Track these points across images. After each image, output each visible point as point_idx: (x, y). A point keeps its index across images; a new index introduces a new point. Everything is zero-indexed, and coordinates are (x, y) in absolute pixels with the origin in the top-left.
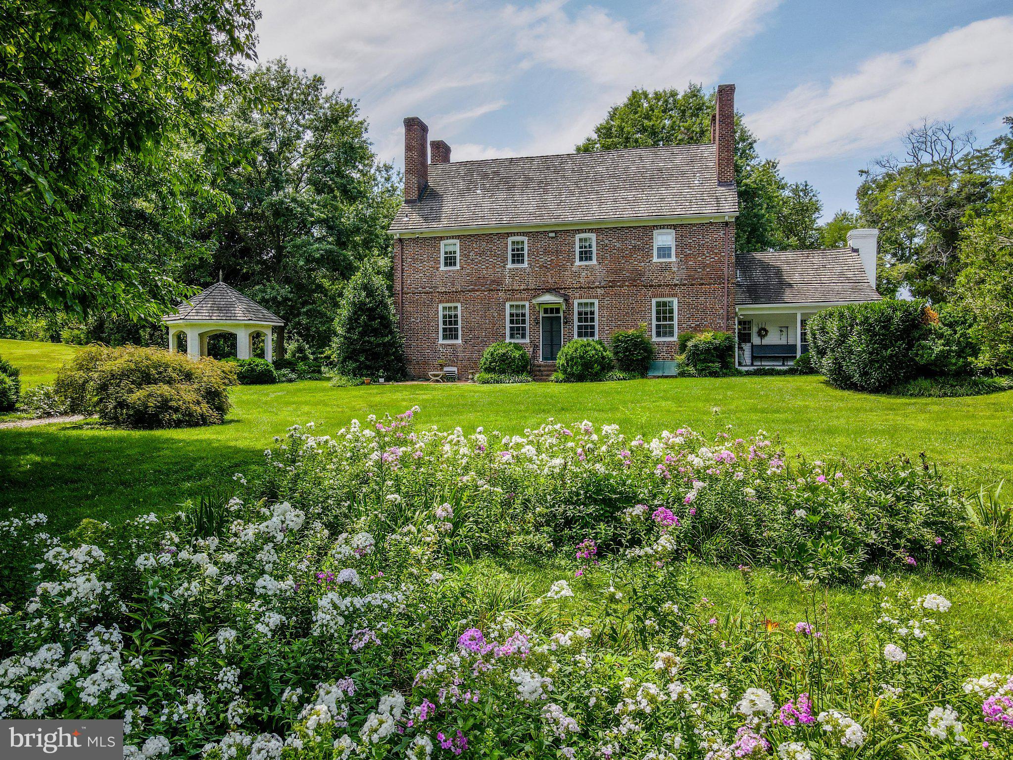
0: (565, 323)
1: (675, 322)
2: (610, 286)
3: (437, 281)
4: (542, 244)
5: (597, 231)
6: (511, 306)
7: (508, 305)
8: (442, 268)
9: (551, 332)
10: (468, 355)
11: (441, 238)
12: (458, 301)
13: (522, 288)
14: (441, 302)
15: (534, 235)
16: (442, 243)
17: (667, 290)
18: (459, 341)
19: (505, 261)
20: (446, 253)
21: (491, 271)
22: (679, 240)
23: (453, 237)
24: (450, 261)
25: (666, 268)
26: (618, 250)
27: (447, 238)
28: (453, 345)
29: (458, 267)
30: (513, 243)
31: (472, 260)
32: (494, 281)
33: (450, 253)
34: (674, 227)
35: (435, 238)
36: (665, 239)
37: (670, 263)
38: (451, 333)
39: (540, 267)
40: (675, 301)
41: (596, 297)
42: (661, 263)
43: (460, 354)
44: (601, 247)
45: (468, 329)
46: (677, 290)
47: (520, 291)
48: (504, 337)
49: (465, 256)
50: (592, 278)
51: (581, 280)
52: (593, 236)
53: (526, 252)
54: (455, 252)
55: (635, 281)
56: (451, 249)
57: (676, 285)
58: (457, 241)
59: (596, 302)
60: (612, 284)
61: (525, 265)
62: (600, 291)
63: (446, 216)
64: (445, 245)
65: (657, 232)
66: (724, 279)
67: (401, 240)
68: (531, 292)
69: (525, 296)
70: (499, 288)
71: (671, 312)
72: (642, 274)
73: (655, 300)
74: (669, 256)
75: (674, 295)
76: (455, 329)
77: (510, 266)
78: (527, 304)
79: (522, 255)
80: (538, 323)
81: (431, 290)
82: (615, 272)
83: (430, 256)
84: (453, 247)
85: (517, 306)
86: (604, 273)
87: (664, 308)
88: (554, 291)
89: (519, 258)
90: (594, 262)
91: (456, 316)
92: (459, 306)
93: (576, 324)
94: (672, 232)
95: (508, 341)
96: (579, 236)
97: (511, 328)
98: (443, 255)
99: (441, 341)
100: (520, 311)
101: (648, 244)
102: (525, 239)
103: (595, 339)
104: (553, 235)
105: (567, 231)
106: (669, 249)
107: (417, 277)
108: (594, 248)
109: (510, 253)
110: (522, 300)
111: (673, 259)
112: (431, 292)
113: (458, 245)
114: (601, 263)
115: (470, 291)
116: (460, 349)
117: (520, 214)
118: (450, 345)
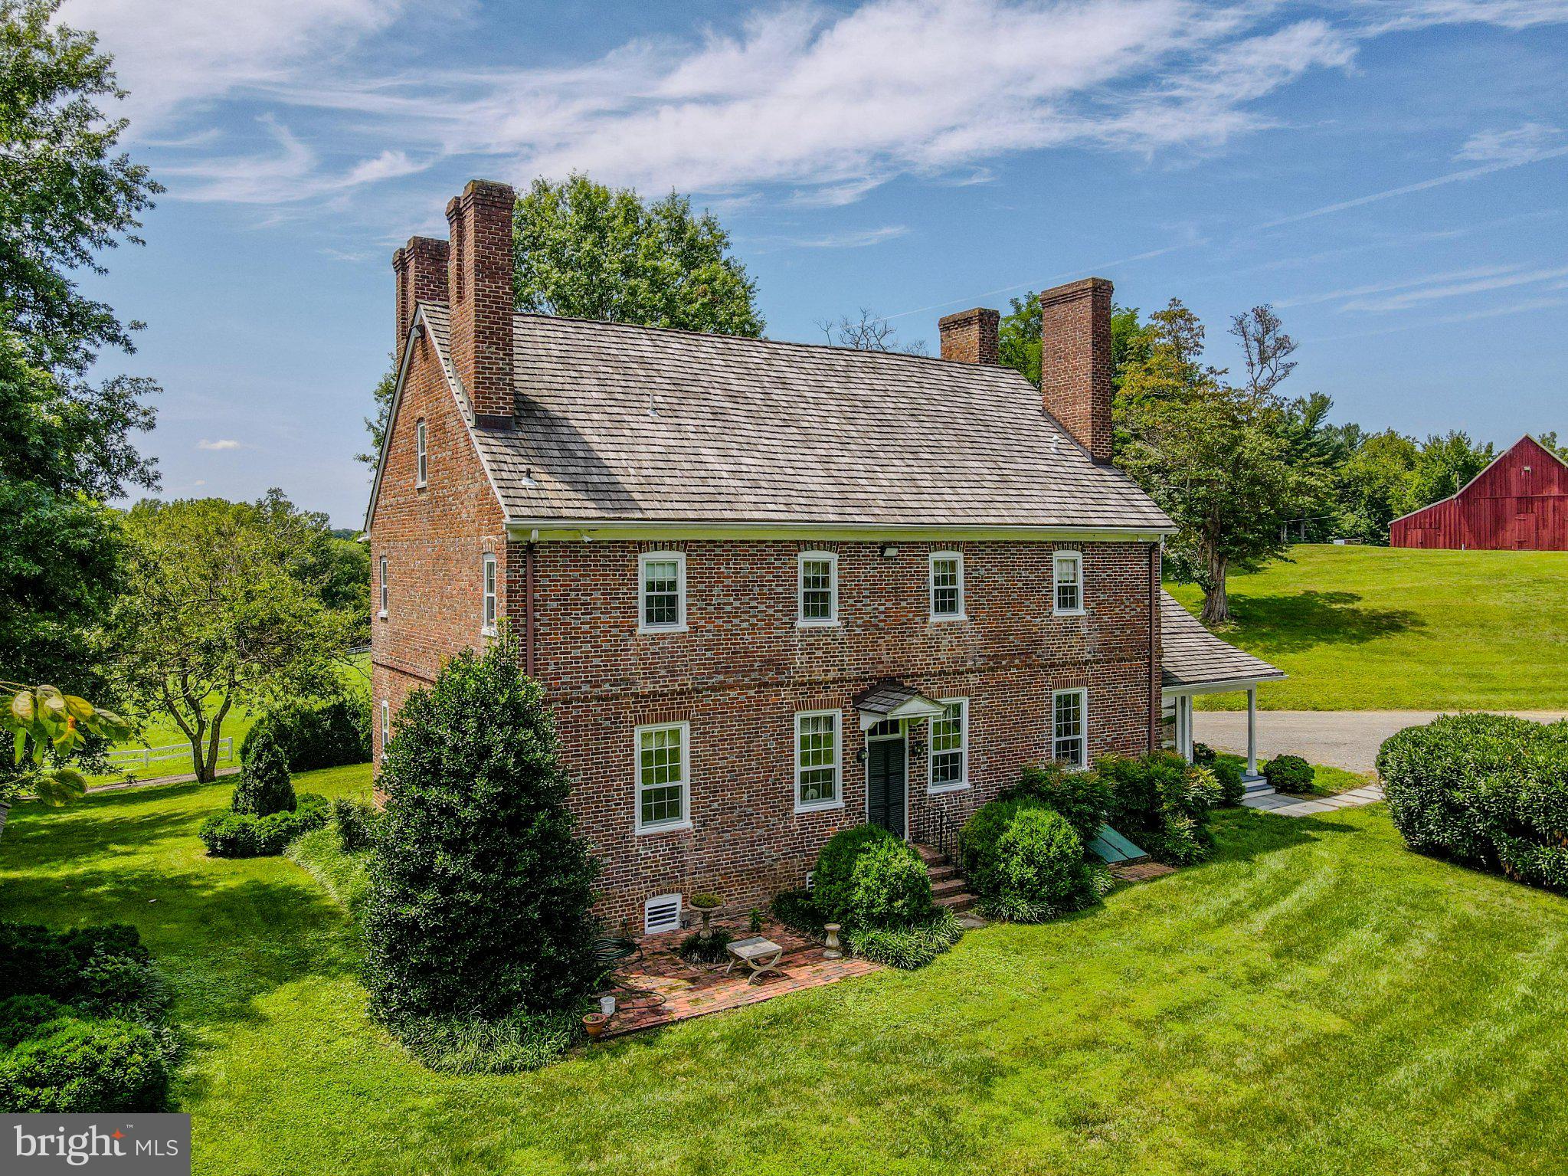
0: (913, 753)
1: (1084, 735)
2: (992, 669)
3: (629, 663)
4: (868, 571)
5: (970, 548)
6: (804, 721)
7: (798, 717)
8: (643, 628)
9: (887, 776)
10: (707, 856)
11: (641, 546)
12: (685, 716)
13: (831, 676)
14: (643, 720)
15: (851, 550)
16: (643, 558)
17: (1073, 674)
18: (685, 823)
19: (791, 612)
20: (650, 586)
21: (762, 637)
22: (1090, 571)
23: (670, 545)
24: (662, 608)
25: (1070, 628)
26: (1000, 589)
27: (657, 546)
28: (673, 834)
29: (682, 626)
30: (807, 564)
31: (718, 607)
32: (769, 661)
33: (661, 586)
34: (1082, 546)
35: (623, 545)
36: (1066, 566)
37: (1078, 618)
38: (662, 805)
39: (865, 626)
40: (1084, 692)
41: (965, 692)
42: (1065, 619)
43: (690, 858)
44: (974, 585)
45: (707, 787)
46: (1089, 672)
47: (826, 685)
48: (790, 799)
49: (700, 596)
50: (959, 650)
51: (942, 656)
52: (958, 556)
53: (834, 588)
54: (673, 585)
55: (1028, 655)
56: (662, 575)
57: (1086, 662)
58: (680, 557)
59: (965, 702)
60: (994, 664)
61: (834, 621)
62: (973, 679)
63: (629, 481)
64: (650, 565)
65: (1058, 554)
66: (1149, 649)
67: (530, 547)
68: (848, 686)
69: (832, 696)
70: (782, 678)
71: (1077, 716)
72: (1037, 643)
73: (1056, 693)
74: (1073, 604)
75: (1083, 683)
76: (675, 792)
77: (803, 623)
78: (838, 715)
79: (825, 596)
80: (860, 759)
81: (616, 690)
82: (997, 637)
83: (610, 594)
84: (669, 570)
85: (816, 720)
86: (979, 640)
87: (1068, 708)
88: (894, 684)
89: (817, 605)
90: (961, 616)
91: (675, 754)
92: (685, 728)
93: (932, 753)
94: (1077, 555)
95: (799, 808)
96: (936, 556)
97: (804, 777)
98: (642, 593)
99: (640, 829)
100: (822, 732)
101: (1047, 578)
102: (832, 557)
103: (965, 784)
104: (891, 552)
105: (914, 545)
106: (1073, 590)
107: (575, 653)
108: (960, 585)
109: (801, 590)
110: (829, 705)
111: (1081, 611)
112: (616, 697)
113: (682, 566)
114: (973, 618)
115: (714, 689)
116: (688, 844)
117: (810, 494)
118: (662, 836)
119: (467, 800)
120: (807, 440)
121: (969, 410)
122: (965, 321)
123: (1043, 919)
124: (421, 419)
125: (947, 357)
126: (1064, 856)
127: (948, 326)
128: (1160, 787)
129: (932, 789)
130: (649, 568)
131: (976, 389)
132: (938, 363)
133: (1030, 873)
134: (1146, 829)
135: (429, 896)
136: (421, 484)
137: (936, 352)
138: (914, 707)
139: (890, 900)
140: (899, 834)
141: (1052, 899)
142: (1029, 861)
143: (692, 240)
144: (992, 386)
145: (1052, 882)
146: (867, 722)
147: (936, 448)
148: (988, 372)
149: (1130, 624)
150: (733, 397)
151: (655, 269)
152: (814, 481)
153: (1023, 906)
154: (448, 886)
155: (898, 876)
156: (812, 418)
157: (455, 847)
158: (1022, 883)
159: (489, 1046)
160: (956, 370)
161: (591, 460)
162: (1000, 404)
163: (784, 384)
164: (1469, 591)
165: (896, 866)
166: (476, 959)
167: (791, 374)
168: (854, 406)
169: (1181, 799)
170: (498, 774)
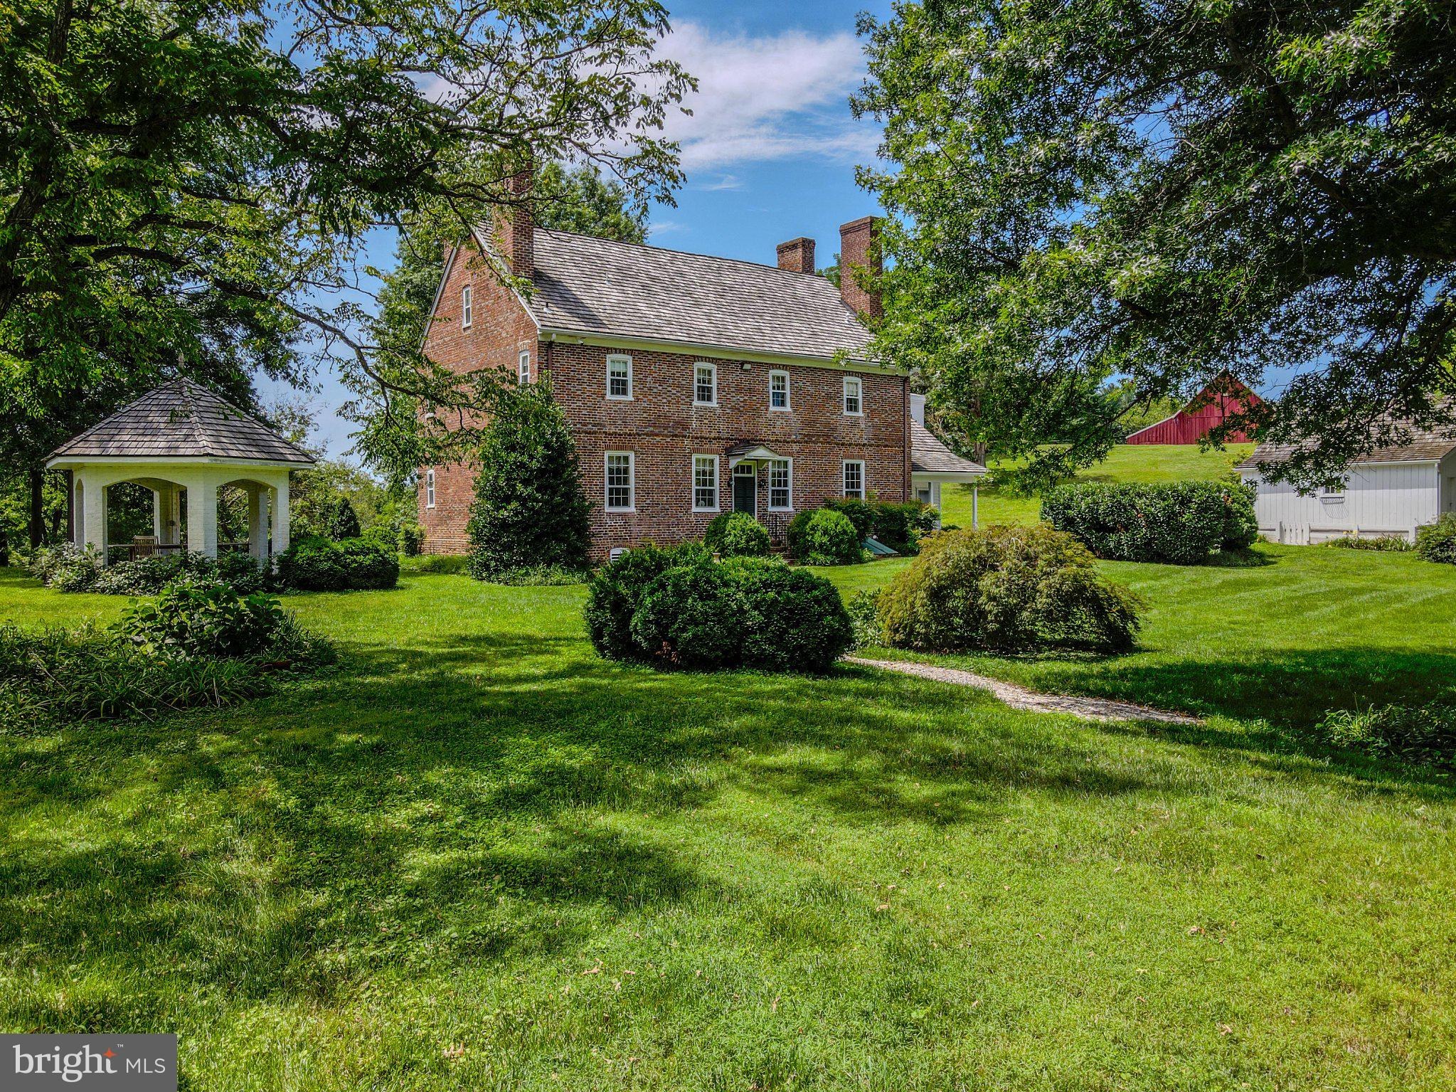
0: (760, 486)
1: (863, 490)
2: (806, 442)
3: (602, 415)
4: (734, 377)
5: (793, 369)
6: (698, 461)
7: (694, 457)
8: (609, 396)
9: (745, 497)
10: (644, 529)
11: (608, 350)
12: (632, 448)
13: (713, 435)
14: (608, 448)
16: (609, 357)
17: (856, 451)
18: (632, 509)
19: (690, 396)
20: (613, 374)
21: (674, 408)
22: (867, 390)
23: (623, 351)
24: (619, 386)
25: (854, 424)
26: (811, 396)
27: (617, 351)
28: (625, 515)
29: (630, 397)
30: (699, 370)
31: (650, 388)
32: (678, 423)
33: (619, 374)
34: (861, 375)
35: (599, 348)
36: (852, 387)
37: (859, 418)
38: (619, 497)
39: (732, 409)
40: (863, 464)
41: (791, 454)
42: (851, 417)
43: (635, 529)
44: (796, 392)
45: (644, 491)
46: (866, 451)
47: (710, 440)
48: (689, 503)
49: (639, 381)
50: (787, 429)
51: (777, 431)
52: (786, 374)
53: (714, 385)
54: (625, 374)
55: (828, 436)
56: (621, 369)
57: (864, 445)
58: (629, 358)
59: (790, 460)
60: (808, 439)
61: (714, 404)
62: (795, 447)
63: (602, 316)
64: (613, 362)
65: (846, 379)
66: (903, 442)
67: (551, 343)
68: (723, 442)
69: (715, 447)
70: (685, 433)
71: (858, 477)
72: (834, 429)
73: (845, 462)
74: (856, 409)
75: (862, 457)
76: (626, 491)
77: (696, 403)
78: (717, 459)
79: (709, 390)
80: (729, 485)
81: (595, 429)
82: (810, 423)
83: (592, 375)
84: (622, 365)
85: (704, 460)
86: (799, 425)
87: (853, 470)
88: (748, 443)
89: (705, 394)
90: (788, 409)
91: (626, 471)
92: (632, 456)
93: (771, 488)
94: (859, 380)
95: (694, 509)
96: (773, 372)
97: (697, 491)
98: (609, 377)
99: (608, 509)
100: (707, 468)
101: (839, 392)
102: (713, 367)
103: (790, 509)
104: (747, 367)
105: (760, 364)
106: (856, 401)
107: (574, 406)
108: (788, 391)
109: (696, 384)
110: (712, 452)
111: (860, 414)
112: (595, 433)
113: (630, 364)
114: (795, 411)
115: (647, 435)
116: (633, 521)
117: (701, 331)
118: (619, 515)
119: (531, 457)
120: (697, 304)
121: (794, 296)
122: (793, 246)
123: (833, 564)
124: (467, 286)
125: (782, 267)
126: (845, 532)
127: (782, 250)
128: (906, 515)
129: (771, 509)
130: (614, 363)
131: (799, 286)
132: (776, 270)
133: (825, 539)
134: (898, 540)
135: (514, 505)
136: (465, 325)
137: (774, 263)
138: (760, 453)
139: (747, 542)
140: (752, 512)
141: (838, 554)
142: (825, 532)
143: (602, 196)
144: (810, 286)
145: (838, 545)
146: (733, 463)
147: (774, 315)
148: (807, 278)
149: (890, 425)
150: (653, 279)
151: (580, 214)
152: (704, 325)
153: (821, 557)
154: (523, 500)
155: (752, 530)
156: (699, 293)
157: (526, 483)
158: (821, 545)
159: (546, 575)
160: (787, 275)
161: (578, 302)
162: (815, 295)
163: (682, 274)
164: (1154, 464)
165: (750, 525)
166: (538, 537)
167: (685, 269)
168: (723, 291)
169: (917, 520)
170: (547, 446)
